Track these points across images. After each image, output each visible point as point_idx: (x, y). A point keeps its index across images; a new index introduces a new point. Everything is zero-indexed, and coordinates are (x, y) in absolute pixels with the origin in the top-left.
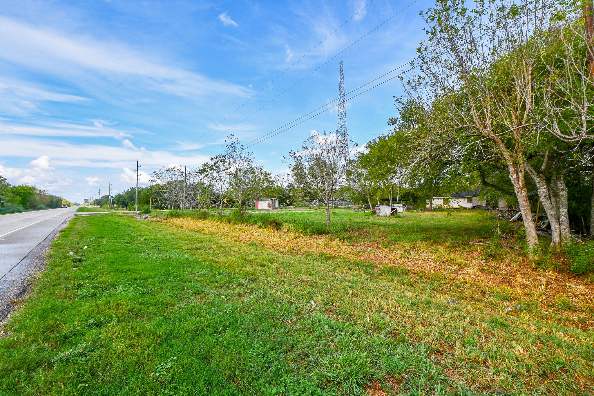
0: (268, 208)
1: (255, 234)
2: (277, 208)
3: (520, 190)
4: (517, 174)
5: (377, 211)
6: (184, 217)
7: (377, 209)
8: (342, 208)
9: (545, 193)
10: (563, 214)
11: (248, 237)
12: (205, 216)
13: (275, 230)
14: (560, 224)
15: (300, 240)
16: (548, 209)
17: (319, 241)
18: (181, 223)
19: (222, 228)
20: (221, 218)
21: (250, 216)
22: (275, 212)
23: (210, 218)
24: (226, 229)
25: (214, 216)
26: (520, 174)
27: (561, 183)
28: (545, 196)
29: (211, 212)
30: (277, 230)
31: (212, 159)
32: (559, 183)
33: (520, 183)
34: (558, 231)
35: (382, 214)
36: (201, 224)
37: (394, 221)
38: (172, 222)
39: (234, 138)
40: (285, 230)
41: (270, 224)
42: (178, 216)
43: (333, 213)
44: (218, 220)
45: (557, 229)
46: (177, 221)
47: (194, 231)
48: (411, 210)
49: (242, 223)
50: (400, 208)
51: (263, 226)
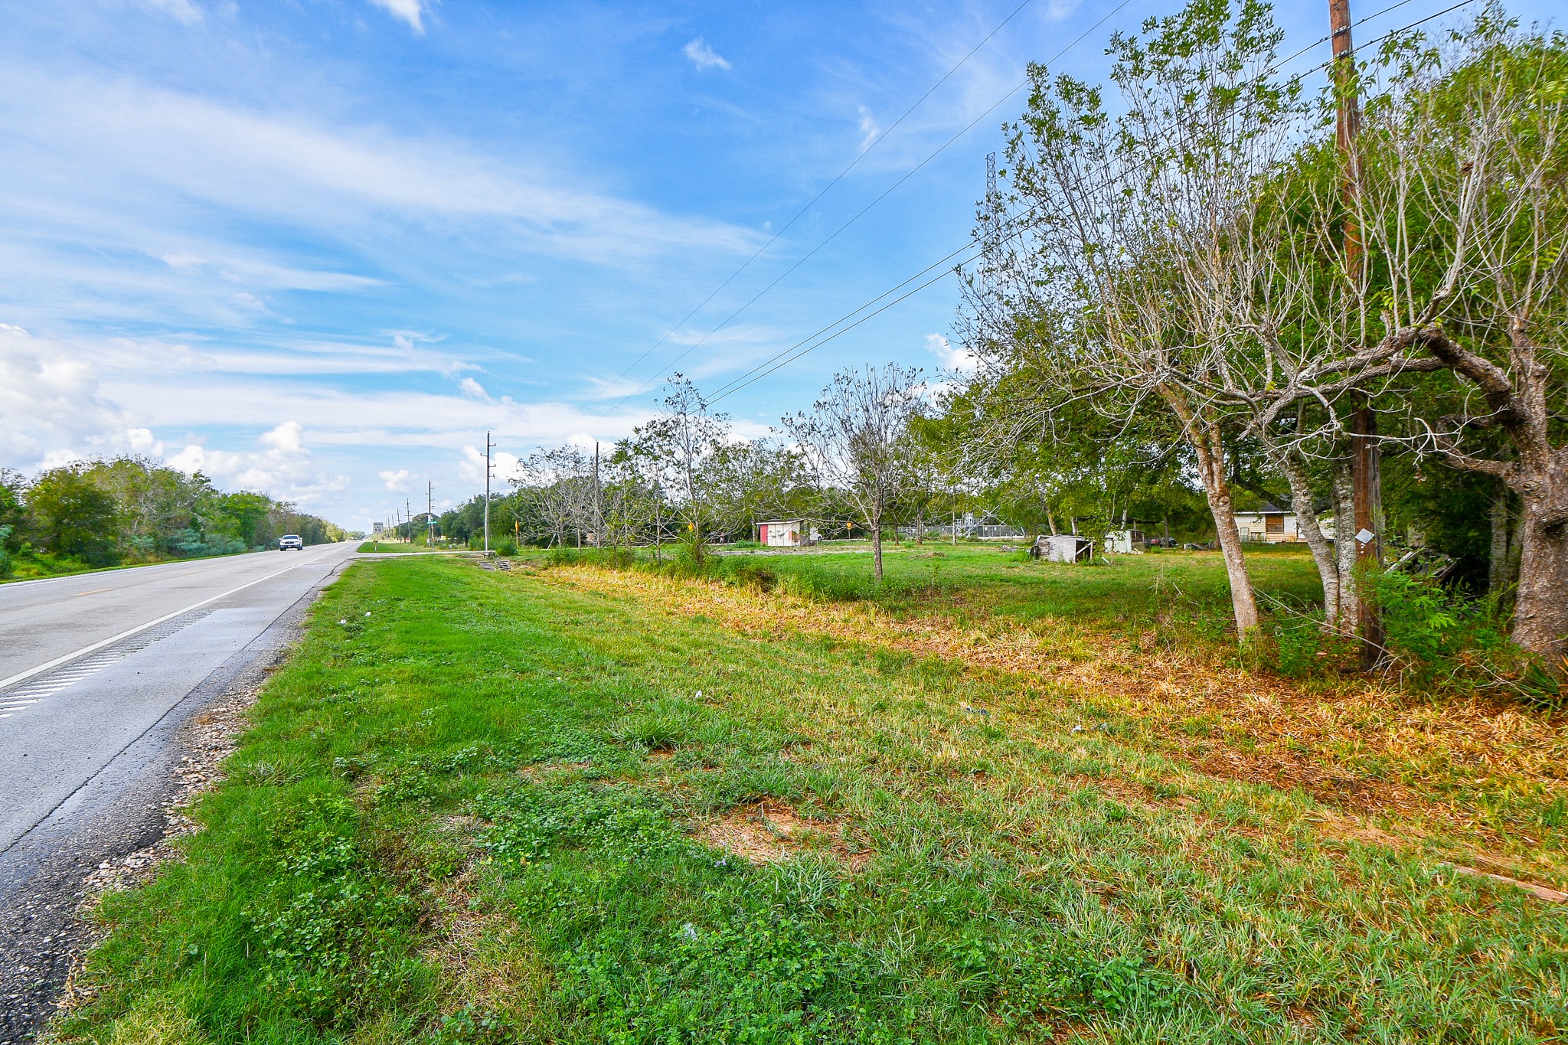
0: (789, 543)
1: (716, 600)
3: (1215, 499)
4: (1210, 464)
5: (1044, 550)
6: (583, 564)
7: (1042, 545)
8: (987, 543)
9: (1305, 504)
10: (1345, 552)
11: (697, 605)
12: (625, 561)
14: (1339, 576)
16: (1313, 542)
18: (574, 576)
19: (654, 587)
20: (657, 566)
21: (720, 561)
22: (808, 551)
23: (635, 565)
24: (661, 588)
25: (642, 560)
26: (1214, 464)
27: (1342, 483)
28: (1304, 513)
29: (639, 551)
30: (765, 591)
31: (637, 431)
32: (1338, 481)
33: (1216, 485)
34: (1335, 592)
35: (1054, 557)
36: (614, 578)
37: (1086, 574)
38: (556, 576)
42: (570, 560)
43: (936, 554)
44: (651, 569)
45: (1332, 586)
46: (567, 572)
47: (596, 594)
49: (698, 575)
50: (1119, 542)
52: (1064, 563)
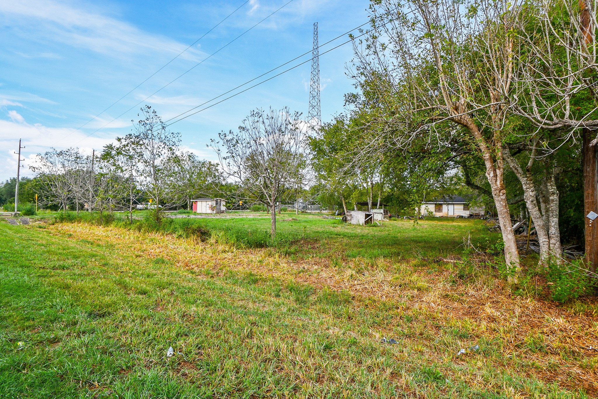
0: (209, 211)
1: (171, 246)
2: (223, 212)
3: (498, 191)
4: (495, 170)
5: (349, 218)
6: (79, 222)
7: (348, 215)
8: (310, 214)
9: (532, 197)
10: (553, 224)
11: (158, 250)
12: (108, 220)
13: (199, 241)
14: (549, 238)
15: (229, 255)
16: (535, 218)
17: (252, 257)
18: (72, 229)
19: (127, 237)
20: (129, 223)
21: (172, 222)
22: (218, 217)
23: (114, 223)
24: (132, 238)
25: (120, 220)
26: (498, 171)
27: (551, 185)
28: (532, 201)
29: (118, 214)
30: (203, 241)
31: (119, 140)
32: (549, 184)
33: (498, 183)
34: (547, 246)
35: (354, 222)
36: (100, 231)
37: (368, 231)
38: (60, 229)
39: (152, 110)
40: (212, 240)
41: (193, 233)
42: (70, 219)
43: (293, 219)
44: (125, 226)
45: (546, 243)
46: (68, 227)
47: (86, 242)
48: (393, 218)
49: (158, 230)
50: (378, 215)
51: (184, 236)
52: (360, 225)
